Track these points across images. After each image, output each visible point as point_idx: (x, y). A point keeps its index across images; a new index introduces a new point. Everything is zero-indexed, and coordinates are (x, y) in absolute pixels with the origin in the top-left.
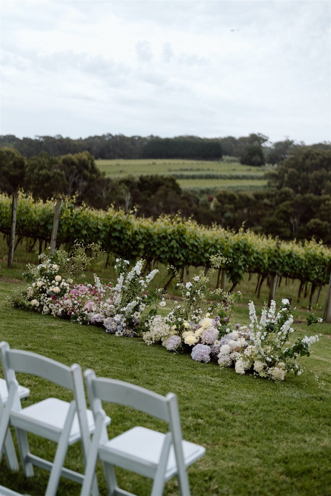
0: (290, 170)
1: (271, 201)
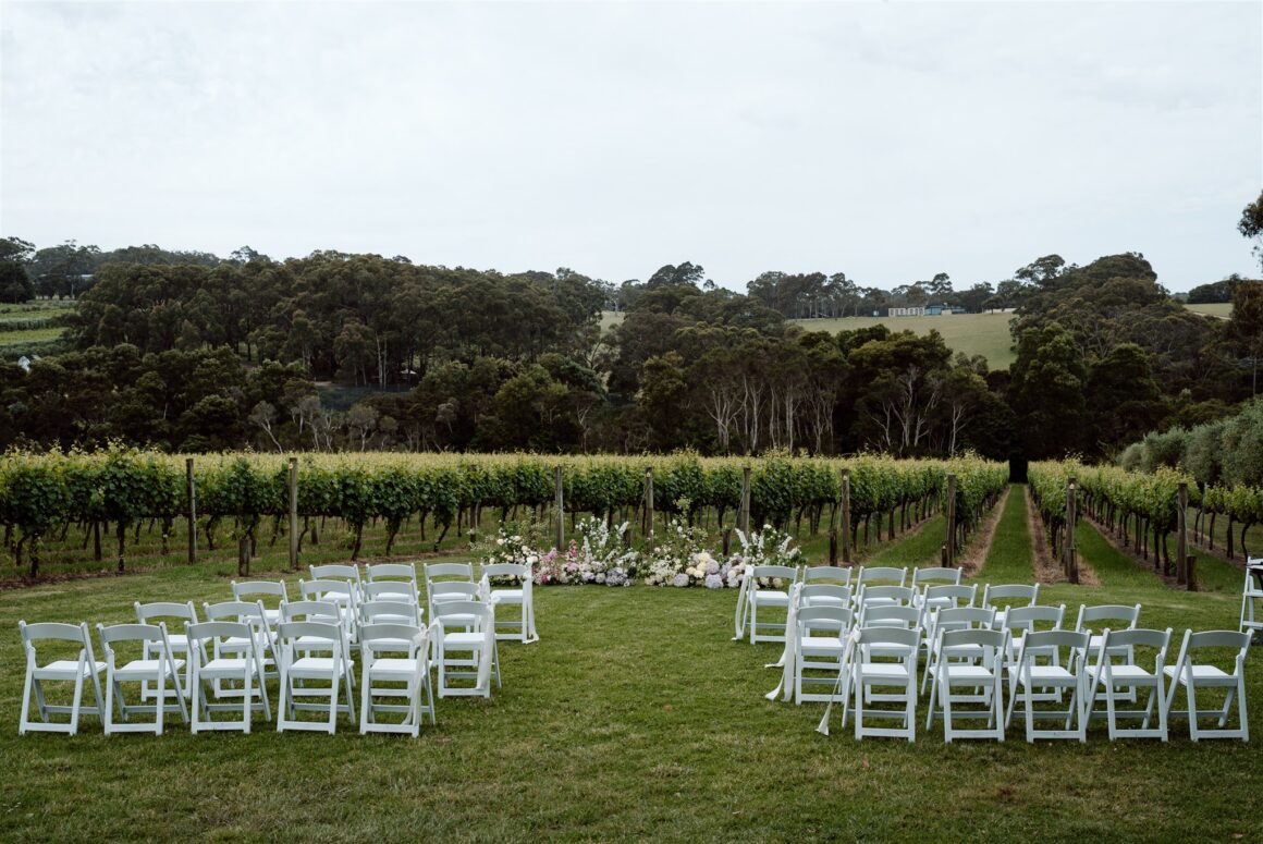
0: (108, 307)
1: (99, 370)
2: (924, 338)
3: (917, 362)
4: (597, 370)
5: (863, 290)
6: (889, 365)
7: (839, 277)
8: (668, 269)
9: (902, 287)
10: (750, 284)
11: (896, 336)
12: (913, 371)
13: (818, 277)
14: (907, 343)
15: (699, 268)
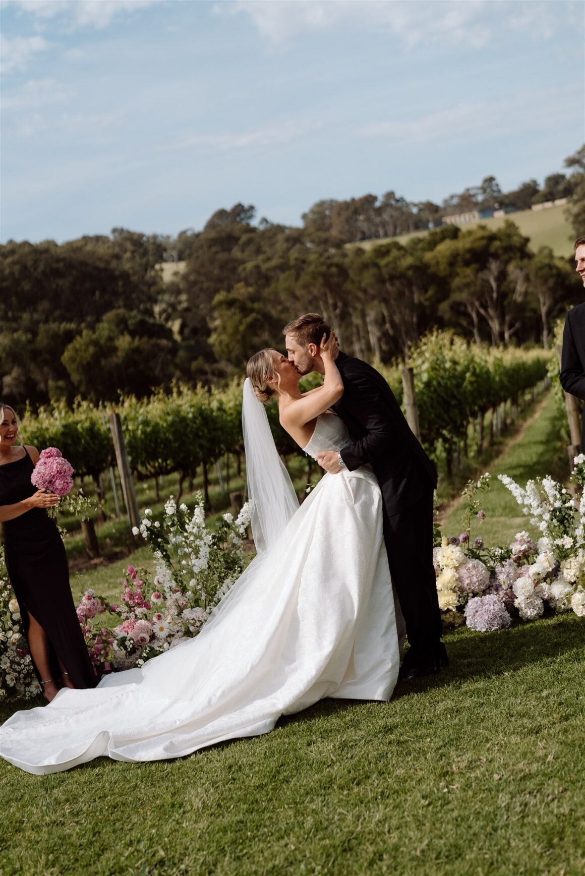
2: (499, 230)
3: (496, 256)
4: (167, 320)
5: (415, 205)
6: (467, 264)
7: (390, 195)
8: (221, 214)
9: (452, 197)
10: (304, 217)
11: (470, 233)
12: (494, 266)
13: (370, 199)
14: (483, 238)
15: (252, 208)
